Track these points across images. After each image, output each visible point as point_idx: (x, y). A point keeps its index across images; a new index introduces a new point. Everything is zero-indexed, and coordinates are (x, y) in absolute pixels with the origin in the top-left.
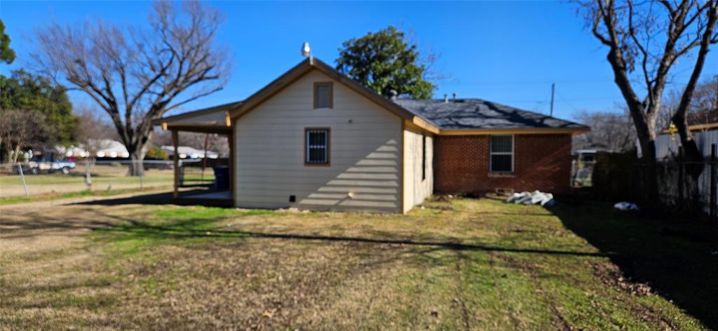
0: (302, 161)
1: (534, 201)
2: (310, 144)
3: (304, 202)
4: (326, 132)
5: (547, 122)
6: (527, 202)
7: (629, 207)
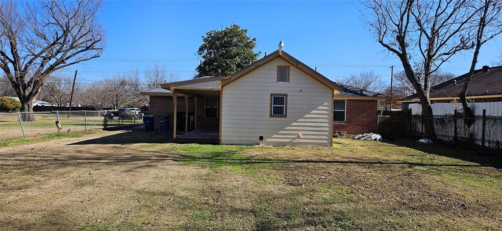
0: (268, 114)
1: (373, 138)
2: (274, 104)
3: (269, 140)
4: (285, 97)
5: (364, 93)
6: (369, 139)
7: (428, 141)
